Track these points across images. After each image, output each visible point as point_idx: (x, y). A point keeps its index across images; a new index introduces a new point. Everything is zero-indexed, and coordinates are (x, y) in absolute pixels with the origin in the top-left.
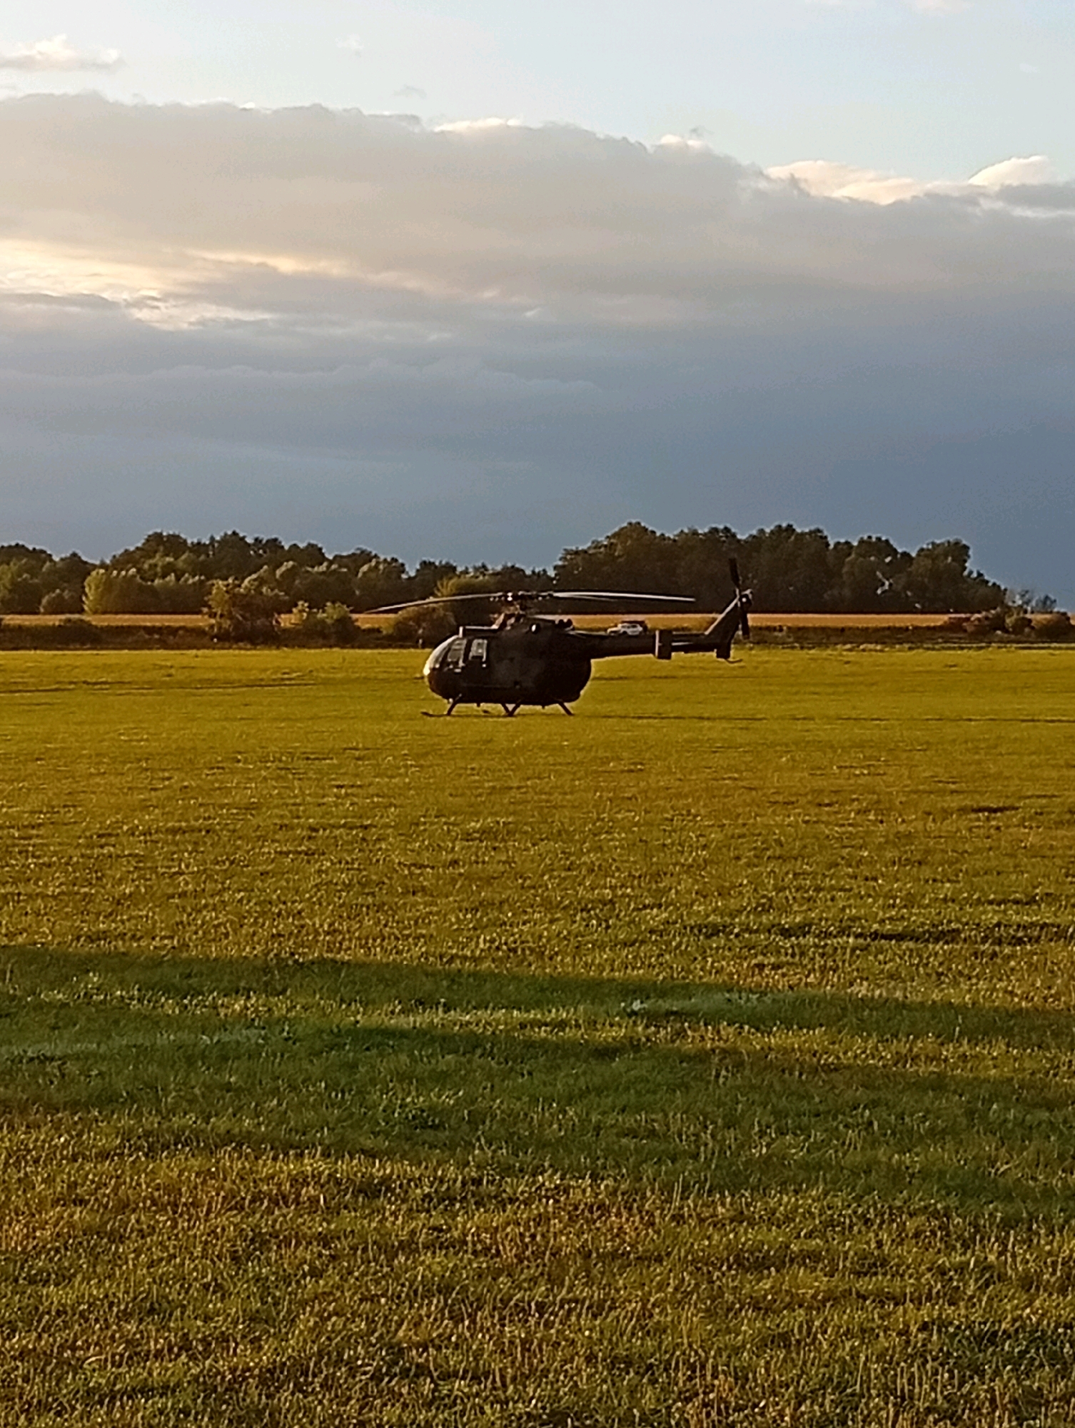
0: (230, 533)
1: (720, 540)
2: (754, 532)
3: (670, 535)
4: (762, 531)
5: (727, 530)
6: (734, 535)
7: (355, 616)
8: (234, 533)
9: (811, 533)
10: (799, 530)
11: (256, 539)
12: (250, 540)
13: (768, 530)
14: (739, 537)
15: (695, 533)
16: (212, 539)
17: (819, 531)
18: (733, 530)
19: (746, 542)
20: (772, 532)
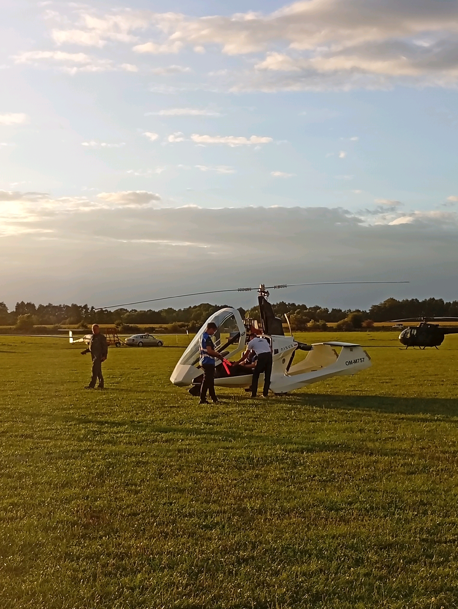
0: (281, 302)
1: (414, 302)
2: (424, 300)
3: (400, 301)
4: (426, 300)
5: (416, 299)
6: (418, 301)
7: (327, 323)
8: (283, 302)
9: (439, 300)
10: (436, 299)
11: (289, 303)
12: (287, 304)
13: (427, 299)
14: (420, 301)
15: (407, 300)
16: (277, 303)
17: (442, 299)
18: (418, 299)
19: (421, 303)
20: (428, 300)
